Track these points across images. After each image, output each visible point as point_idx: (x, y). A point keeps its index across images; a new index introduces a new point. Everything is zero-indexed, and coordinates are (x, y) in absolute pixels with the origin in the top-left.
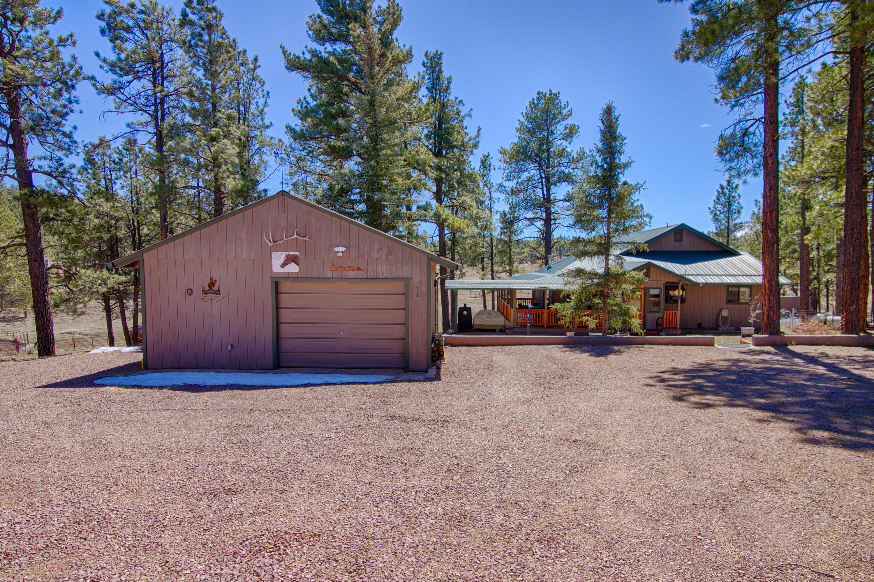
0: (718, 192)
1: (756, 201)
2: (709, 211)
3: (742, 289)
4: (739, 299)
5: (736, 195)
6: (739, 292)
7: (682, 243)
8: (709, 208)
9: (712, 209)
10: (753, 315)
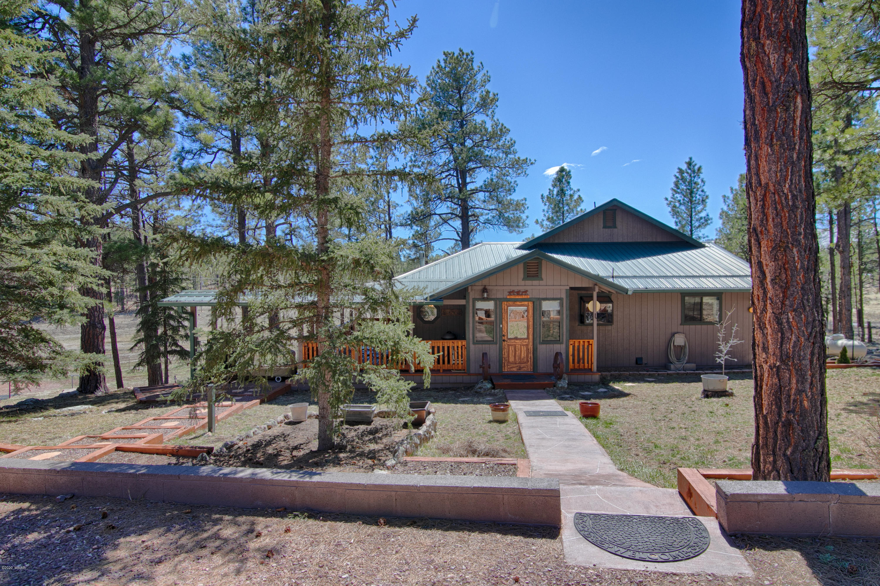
0: (677, 178)
1: (724, 196)
2: (666, 202)
3: (706, 300)
4: (701, 314)
5: (699, 181)
6: (701, 303)
7: (615, 230)
8: (666, 199)
9: (670, 199)
10: (725, 348)
